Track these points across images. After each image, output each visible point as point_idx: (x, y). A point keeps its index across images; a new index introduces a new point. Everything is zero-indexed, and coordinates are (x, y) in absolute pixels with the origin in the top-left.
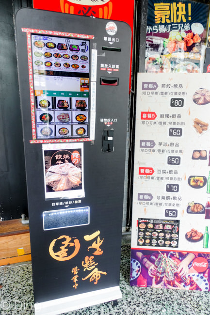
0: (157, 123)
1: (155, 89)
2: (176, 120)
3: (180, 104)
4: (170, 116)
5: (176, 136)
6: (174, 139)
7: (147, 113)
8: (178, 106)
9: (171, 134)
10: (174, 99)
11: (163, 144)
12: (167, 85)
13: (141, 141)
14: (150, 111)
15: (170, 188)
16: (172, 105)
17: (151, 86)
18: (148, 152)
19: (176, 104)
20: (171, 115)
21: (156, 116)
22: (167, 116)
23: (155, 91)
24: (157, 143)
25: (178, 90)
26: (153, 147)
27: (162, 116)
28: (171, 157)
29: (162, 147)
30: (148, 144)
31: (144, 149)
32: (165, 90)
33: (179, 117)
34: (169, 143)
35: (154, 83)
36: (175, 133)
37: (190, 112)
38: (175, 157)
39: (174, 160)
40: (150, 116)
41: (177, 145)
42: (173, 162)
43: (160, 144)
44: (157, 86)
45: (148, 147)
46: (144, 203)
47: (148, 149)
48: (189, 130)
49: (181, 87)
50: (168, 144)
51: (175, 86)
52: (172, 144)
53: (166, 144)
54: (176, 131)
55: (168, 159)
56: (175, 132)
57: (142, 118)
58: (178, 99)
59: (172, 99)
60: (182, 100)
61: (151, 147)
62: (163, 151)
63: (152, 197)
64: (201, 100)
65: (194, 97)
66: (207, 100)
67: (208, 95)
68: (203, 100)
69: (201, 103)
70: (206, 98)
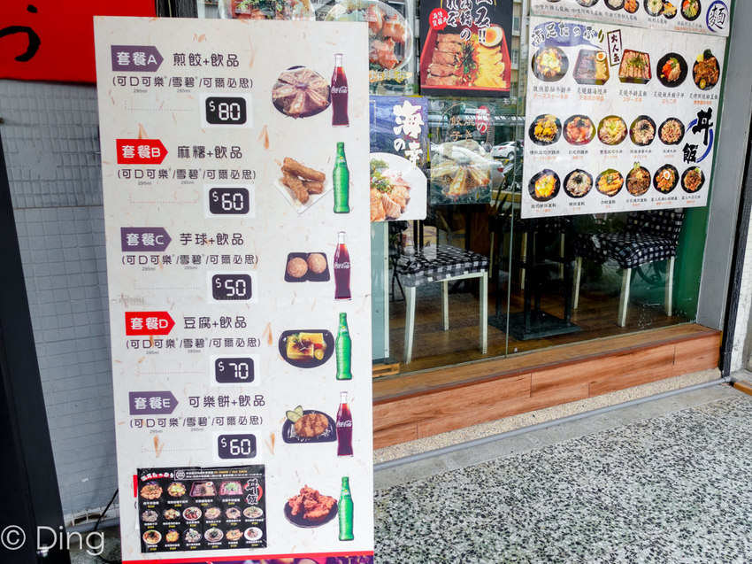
0: (170, 174)
1: (153, 68)
2: (229, 164)
3: (235, 116)
4: (207, 151)
5: (233, 211)
6: (228, 223)
7: (136, 143)
8: (230, 122)
9: (216, 208)
10: (217, 101)
11: (194, 237)
12: (192, 57)
13: (125, 231)
14: (144, 138)
15: (226, 372)
16: (213, 118)
17: (139, 59)
18: (150, 264)
19: (224, 115)
20: (210, 148)
21: (164, 152)
22: (200, 152)
23: (153, 75)
24: (175, 235)
25: (224, 72)
26: (162, 248)
27: (183, 152)
28: (223, 278)
29: (192, 249)
30: (148, 239)
31: (137, 254)
32: (185, 71)
33: (236, 153)
34: (211, 235)
35: (150, 51)
36: (227, 205)
37: (267, 140)
38: (235, 277)
39: (233, 284)
40: (144, 152)
41: (238, 240)
42: (230, 291)
43: (186, 238)
44: (160, 59)
45: (149, 248)
46: (151, 423)
47: (148, 254)
48: (267, 191)
49: (233, 61)
50: (208, 238)
51: (216, 59)
52: (222, 238)
53: (202, 239)
54: (230, 198)
55: (214, 285)
56: (227, 201)
57: (121, 160)
58: (229, 100)
59: (208, 100)
60: (242, 102)
61: (156, 248)
62: (197, 259)
63: (174, 403)
64: (297, 102)
65: (277, 94)
66: (313, 103)
67: (316, 86)
68: (304, 104)
69: (297, 111)
70: (311, 97)
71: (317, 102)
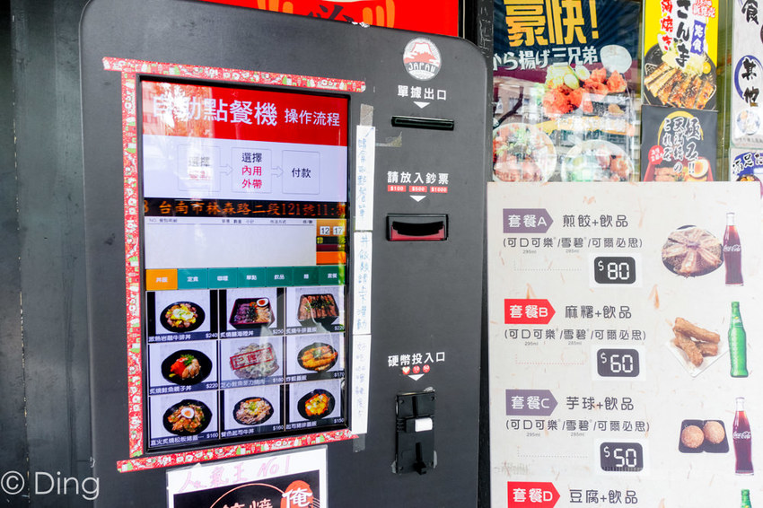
0: (557, 334)
1: (543, 229)
2: (617, 324)
3: (624, 275)
4: (595, 311)
5: (622, 374)
6: (617, 386)
7: (523, 303)
8: (619, 281)
9: (604, 370)
10: (606, 260)
11: (581, 401)
12: (581, 219)
13: (510, 394)
14: (532, 298)
16: (601, 277)
17: (530, 221)
18: (535, 430)
19: (613, 275)
20: (598, 308)
21: (552, 312)
22: (588, 312)
23: (542, 236)
24: (561, 397)
25: (613, 232)
26: (548, 412)
27: (571, 312)
28: (612, 446)
29: (579, 414)
30: (534, 403)
31: (521, 418)
32: (574, 232)
33: (626, 313)
34: (599, 399)
35: (540, 213)
36: (616, 367)
37: (657, 300)
38: (625, 446)
39: (622, 454)
40: (532, 311)
41: (628, 405)
42: (620, 461)
43: (572, 402)
44: (549, 221)
45: (534, 412)
47: (533, 418)
48: (659, 353)
49: (622, 222)
50: (596, 403)
51: (605, 220)
52: (610, 403)
53: (590, 403)
54: (619, 360)
55: (603, 454)
56: (619, 362)
57: (509, 320)
58: (618, 260)
59: (597, 260)
60: (631, 261)
61: (542, 412)
62: (584, 425)
64: (688, 261)
65: (667, 253)
66: (705, 261)
67: (707, 245)
68: (695, 263)
69: (688, 270)
70: (702, 255)
71: (708, 260)
